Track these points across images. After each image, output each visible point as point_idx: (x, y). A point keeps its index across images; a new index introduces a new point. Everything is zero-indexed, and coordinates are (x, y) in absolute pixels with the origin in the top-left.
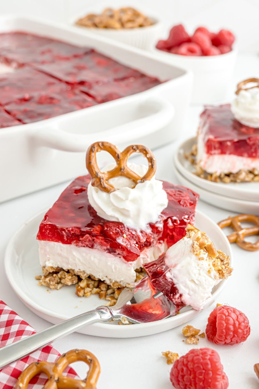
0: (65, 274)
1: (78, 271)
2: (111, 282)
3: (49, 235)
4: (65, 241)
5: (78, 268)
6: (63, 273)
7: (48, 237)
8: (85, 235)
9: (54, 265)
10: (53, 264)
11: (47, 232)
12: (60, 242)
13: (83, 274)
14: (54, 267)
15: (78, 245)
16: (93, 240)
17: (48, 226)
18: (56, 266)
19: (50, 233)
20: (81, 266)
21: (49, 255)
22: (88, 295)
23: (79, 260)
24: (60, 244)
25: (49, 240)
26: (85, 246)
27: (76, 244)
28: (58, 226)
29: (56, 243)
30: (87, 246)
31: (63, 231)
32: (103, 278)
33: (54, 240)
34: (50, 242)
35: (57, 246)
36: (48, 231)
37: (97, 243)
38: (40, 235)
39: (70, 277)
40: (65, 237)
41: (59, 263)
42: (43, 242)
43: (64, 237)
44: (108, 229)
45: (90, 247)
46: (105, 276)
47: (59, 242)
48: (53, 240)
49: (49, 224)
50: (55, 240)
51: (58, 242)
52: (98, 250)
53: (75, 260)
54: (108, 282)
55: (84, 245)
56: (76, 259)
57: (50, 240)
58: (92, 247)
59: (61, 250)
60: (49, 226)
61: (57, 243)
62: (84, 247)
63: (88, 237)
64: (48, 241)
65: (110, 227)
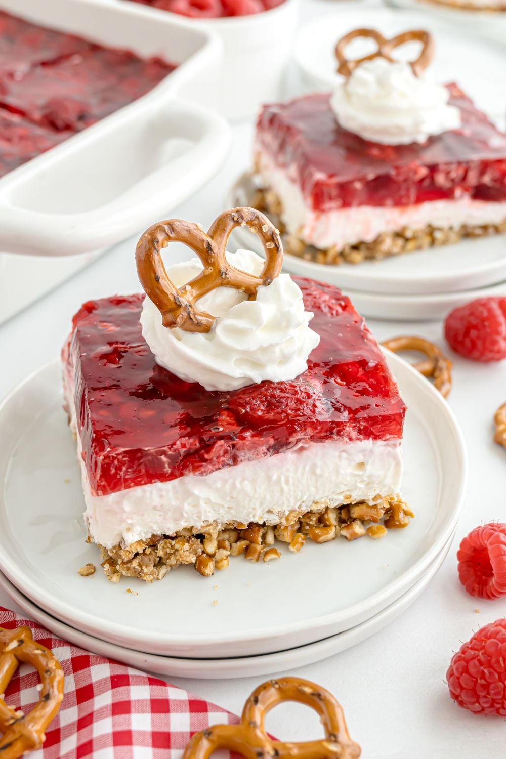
0: (171, 544)
1: (203, 527)
2: (281, 518)
3: (127, 477)
4: (167, 475)
5: (203, 518)
6: (166, 543)
7: (126, 480)
8: (214, 443)
9: (143, 535)
10: (140, 534)
11: (121, 470)
12: (155, 482)
13: (215, 529)
14: (144, 540)
15: (205, 472)
16: (234, 446)
17: (120, 457)
18: (150, 536)
19: (129, 472)
20: (209, 512)
21: (132, 519)
22: (223, 566)
23: (208, 501)
24: (158, 485)
25: (128, 487)
26: (220, 466)
27: (200, 472)
28: (149, 450)
29: (148, 487)
30: (224, 465)
31: (161, 455)
32: (262, 518)
33: (141, 481)
34: (132, 489)
35: (151, 493)
36: (124, 469)
37: (244, 449)
38: (106, 484)
39: (187, 546)
40: (167, 465)
41: (155, 528)
42: (113, 497)
43: (165, 468)
44: (249, 410)
45: (230, 465)
46: (267, 510)
47: (153, 481)
48: (138, 484)
49: (125, 452)
50: (143, 482)
51: (151, 482)
52: (249, 460)
53: (197, 505)
54: (273, 520)
55: (217, 466)
56: (202, 503)
57: (132, 484)
58: (235, 460)
59: (161, 496)
60: (124, 457)
61: (149, 485)
62: (219, 469)
63: (221, 446)
64: (127, 490)
65: (248, 404)
